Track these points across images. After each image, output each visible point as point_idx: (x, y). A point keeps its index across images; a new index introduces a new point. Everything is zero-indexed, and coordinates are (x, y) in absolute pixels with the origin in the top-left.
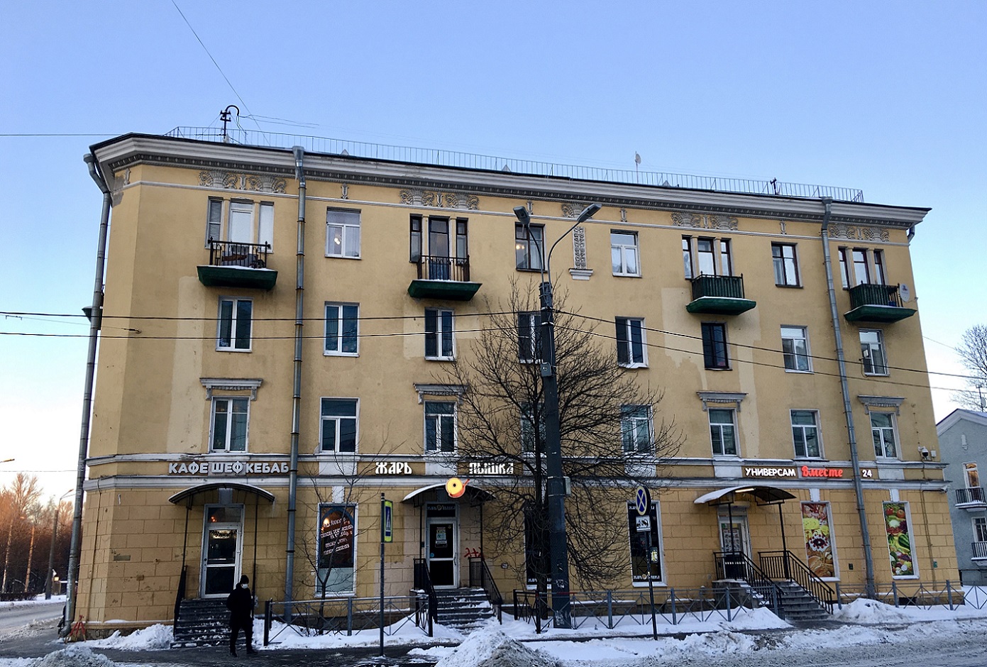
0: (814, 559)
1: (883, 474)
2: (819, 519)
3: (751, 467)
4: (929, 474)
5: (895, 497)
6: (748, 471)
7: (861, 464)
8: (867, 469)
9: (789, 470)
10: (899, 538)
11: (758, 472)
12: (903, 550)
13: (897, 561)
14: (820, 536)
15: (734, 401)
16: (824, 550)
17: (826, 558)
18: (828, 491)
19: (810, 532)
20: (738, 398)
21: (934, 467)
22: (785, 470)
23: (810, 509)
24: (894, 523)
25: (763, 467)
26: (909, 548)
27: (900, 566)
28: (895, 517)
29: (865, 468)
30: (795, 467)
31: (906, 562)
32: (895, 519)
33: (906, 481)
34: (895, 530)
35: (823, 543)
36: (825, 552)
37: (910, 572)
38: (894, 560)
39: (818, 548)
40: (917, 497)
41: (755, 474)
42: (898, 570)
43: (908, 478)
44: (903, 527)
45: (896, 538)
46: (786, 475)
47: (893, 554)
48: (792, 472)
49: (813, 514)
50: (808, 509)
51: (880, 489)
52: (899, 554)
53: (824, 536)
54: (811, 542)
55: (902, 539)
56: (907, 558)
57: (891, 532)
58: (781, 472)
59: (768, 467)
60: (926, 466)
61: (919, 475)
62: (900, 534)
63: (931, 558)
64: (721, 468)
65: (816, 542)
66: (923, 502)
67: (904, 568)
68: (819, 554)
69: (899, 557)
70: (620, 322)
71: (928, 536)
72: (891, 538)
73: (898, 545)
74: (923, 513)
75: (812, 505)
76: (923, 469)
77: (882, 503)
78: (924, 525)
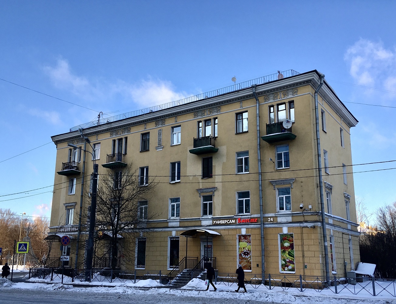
0: (243, 261)
1: (279, 220)
2: (247, 243)
3: (216, 220)
4: (307, 218)
5: (285, 231)
6: (215, 222)
7: (267, 215)
8: (271, 217)
9: (232, 220)
10: (289, 252)
11: (218, 222)
12: (290, 258)
13: (286, 264)
14: (247, 250)
15: (212, 191)
16: (248, 257)
17: (249, 261)
18: (251, 229)
19: (243, 248)
20: (213, 190)
21: (310, 214)
22: (230, 220)
23: (243, 238)
24: (287, 244)
25: (221, 220)
26: (294, 257)
27: (288, 266)
28: (287, 241)
29: (269, 217)
30: (235, 219)
31: (291, 265)
32: (287, 242)
33: (292, 222)
34: (287, 248)
35: (248, 254)
36: (249, 258)
37: (293, 270)
38: (284, 263)
39: (246, 256)
40: (299, 231)
41: (217, 223)
42: (286, 269)
43: (294, 221)
44: (292, 246)
45: (287, 252)
46: (230, 223)
47: (284, 260)
48: (234, 221)
49: (245, 240)
50: (242, 238)
51: (278, 227)
52: (288, 260)
53: (249, 250)
54: (243, 253)
55: (290, 253)
56: (292, 262)
57: (284, 249)
58: (229, 222)
59: (223, 220)
60: (305, 214)
61: (301, 219)
62: (290, 250)
63: (304, 263)
64: (204, 221)
65: (245, 253)
66: (302, 233)
67: (290, 267)
68: (246, 259)
69: (288, 262)
70: (173, 164)
71: (303, 251)
72: (284, 252)
73: (288, 255)
74: (302, 239)
75: (243, 236)
76: (304, 216)
77: (278, 234)
78: (302, 245)
